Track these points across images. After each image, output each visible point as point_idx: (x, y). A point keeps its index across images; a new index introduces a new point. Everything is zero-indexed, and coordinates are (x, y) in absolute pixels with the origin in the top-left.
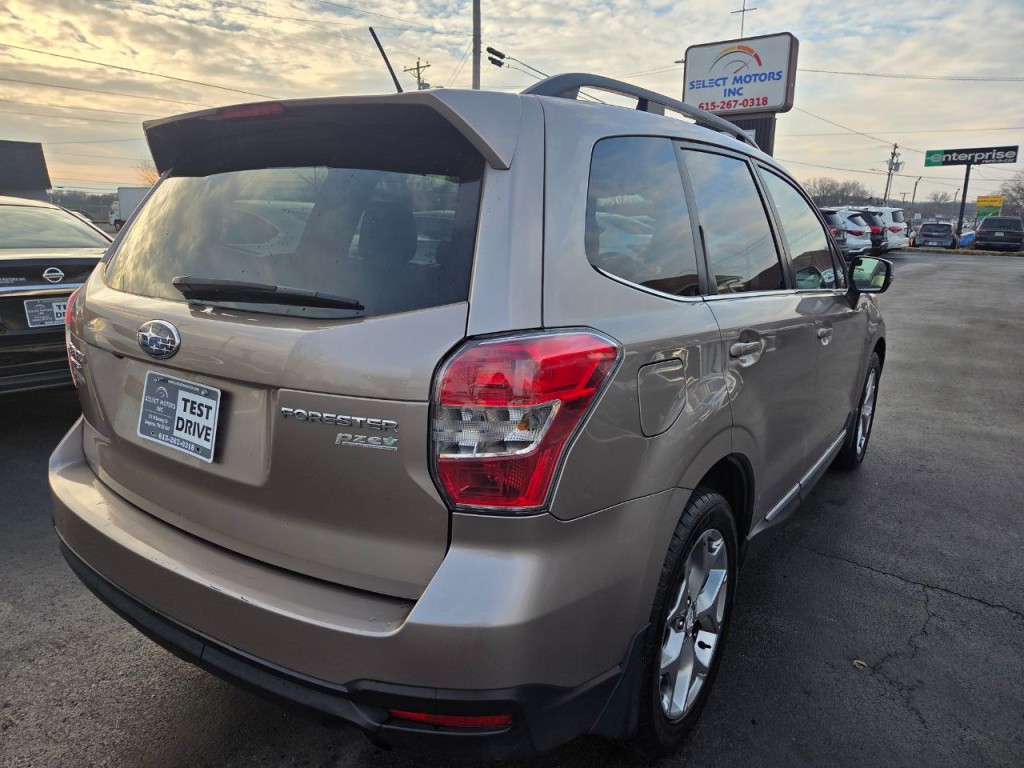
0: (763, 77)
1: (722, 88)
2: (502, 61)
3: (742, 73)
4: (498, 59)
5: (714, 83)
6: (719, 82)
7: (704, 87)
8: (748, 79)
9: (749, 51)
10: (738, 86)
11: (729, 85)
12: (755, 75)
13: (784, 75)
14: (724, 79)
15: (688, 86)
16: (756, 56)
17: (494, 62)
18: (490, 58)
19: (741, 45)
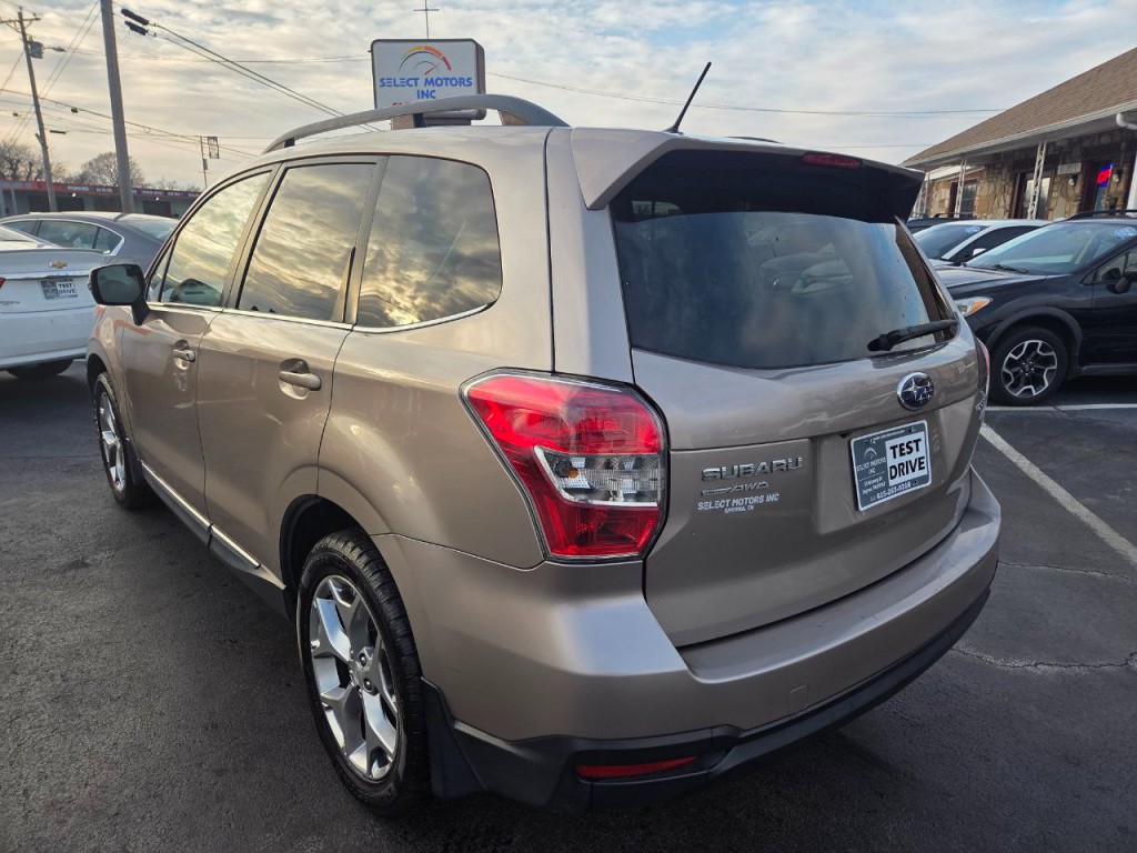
0: (454, 82)
1: (415, 89)
2: (145, 27)
3: (433, 75)
4: (140, 25)
5: (406, 82)
6: (412, 82)
7: (395, 85)
8: (439, 82)
9: (437, 53)
10: (430, 88)
11: (421, 86)
12: (447, 79)
13: (474, 81)
14: (416, 79)
15: (378, 83)
16: (444, 59)
17: (133, 27)
18: (127, 23)
19: (428, 46)
